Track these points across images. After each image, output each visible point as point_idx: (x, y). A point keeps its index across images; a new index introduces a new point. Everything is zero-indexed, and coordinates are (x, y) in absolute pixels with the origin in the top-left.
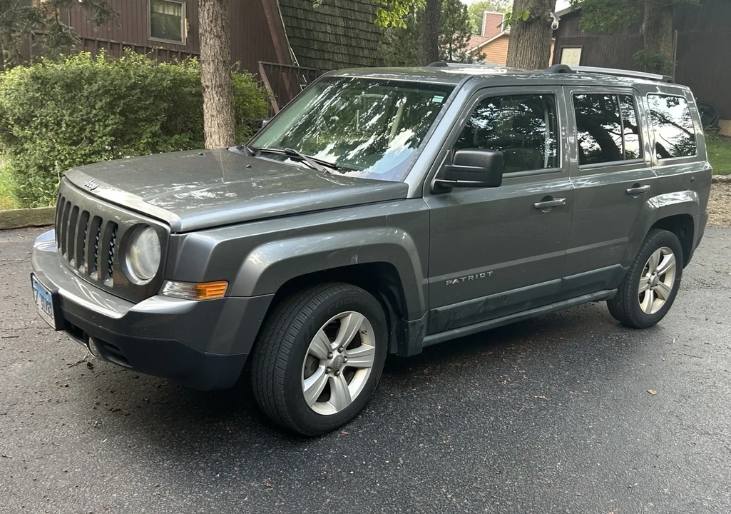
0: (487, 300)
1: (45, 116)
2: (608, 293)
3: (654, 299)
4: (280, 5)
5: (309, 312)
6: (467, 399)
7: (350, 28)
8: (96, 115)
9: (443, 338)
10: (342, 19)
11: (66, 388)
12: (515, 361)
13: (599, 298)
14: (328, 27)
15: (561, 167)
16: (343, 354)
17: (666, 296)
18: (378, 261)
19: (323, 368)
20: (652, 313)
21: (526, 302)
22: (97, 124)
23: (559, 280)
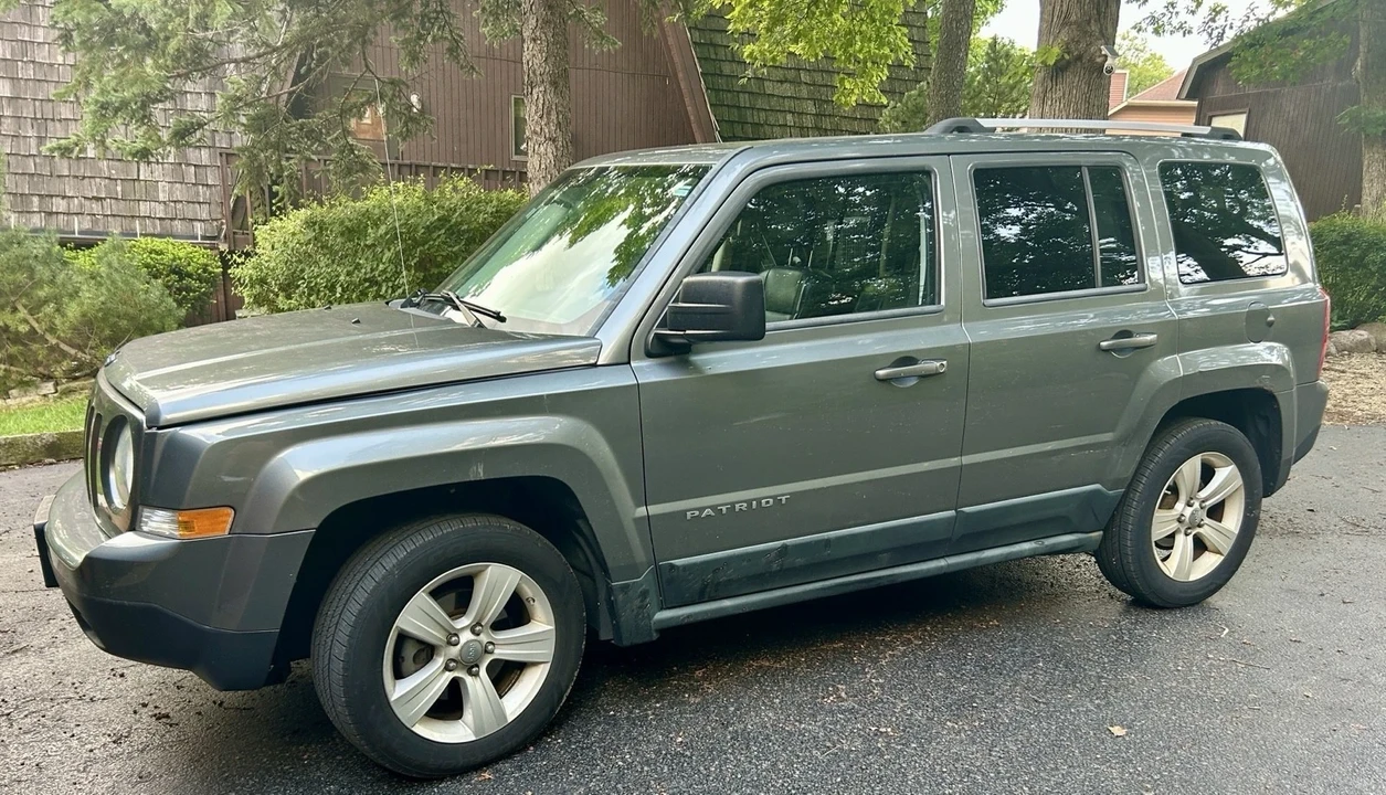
0: (785, 547)
1: (316, 278)
2: (1079, 540)
3: (1196, 557)
4: (707, 89)
5: (390, 562)
6: (742, 726)
7: (825, 115)
8: (384, 271)
9: (697, 614)
10: (812, 103)
11: (119, 680)
12: (875, 661)
13: (1061, 548)
14: (789, 117)
15: (943, 303)
16: (484, 638)
17: (1226, 546)
18: (527, 474)
19: (439, 662)
20: (1192, 578)
21: (881, 553)
22: (384, 284)
23: (951, 513)
